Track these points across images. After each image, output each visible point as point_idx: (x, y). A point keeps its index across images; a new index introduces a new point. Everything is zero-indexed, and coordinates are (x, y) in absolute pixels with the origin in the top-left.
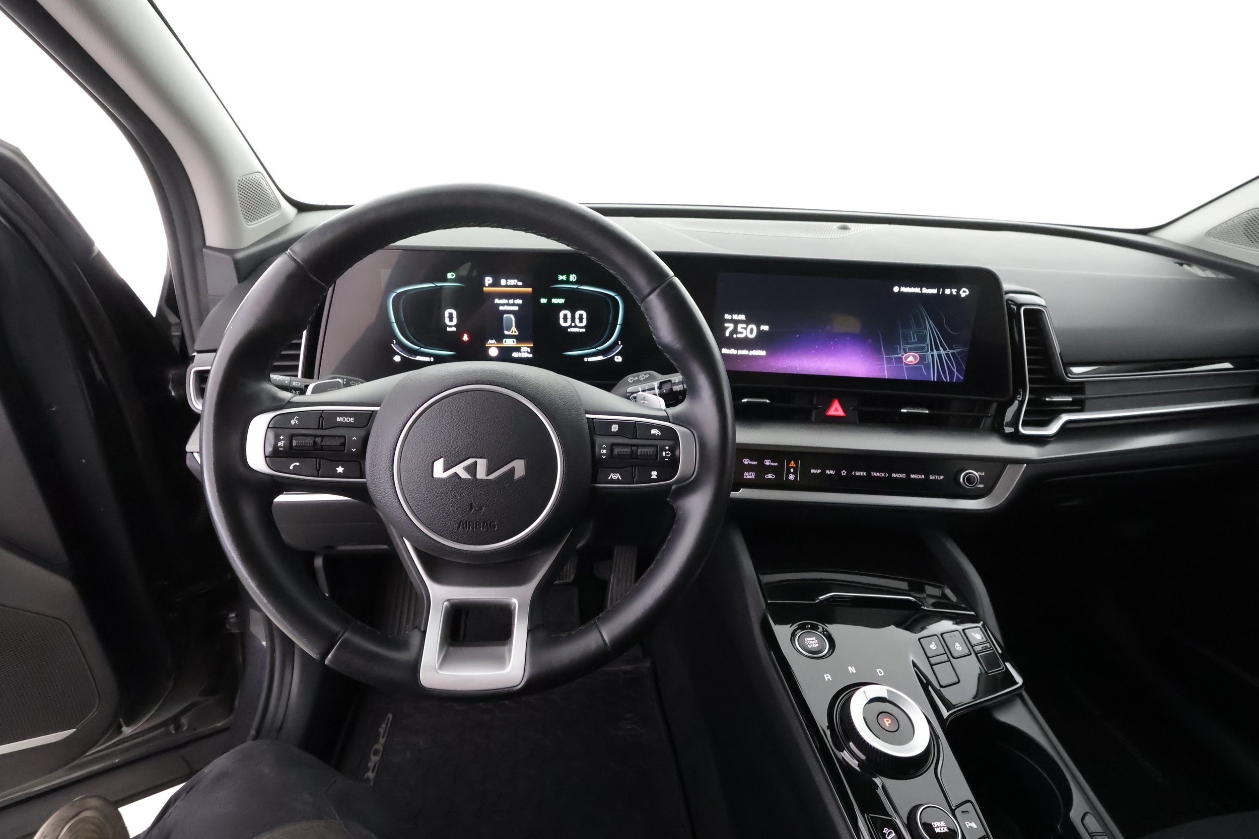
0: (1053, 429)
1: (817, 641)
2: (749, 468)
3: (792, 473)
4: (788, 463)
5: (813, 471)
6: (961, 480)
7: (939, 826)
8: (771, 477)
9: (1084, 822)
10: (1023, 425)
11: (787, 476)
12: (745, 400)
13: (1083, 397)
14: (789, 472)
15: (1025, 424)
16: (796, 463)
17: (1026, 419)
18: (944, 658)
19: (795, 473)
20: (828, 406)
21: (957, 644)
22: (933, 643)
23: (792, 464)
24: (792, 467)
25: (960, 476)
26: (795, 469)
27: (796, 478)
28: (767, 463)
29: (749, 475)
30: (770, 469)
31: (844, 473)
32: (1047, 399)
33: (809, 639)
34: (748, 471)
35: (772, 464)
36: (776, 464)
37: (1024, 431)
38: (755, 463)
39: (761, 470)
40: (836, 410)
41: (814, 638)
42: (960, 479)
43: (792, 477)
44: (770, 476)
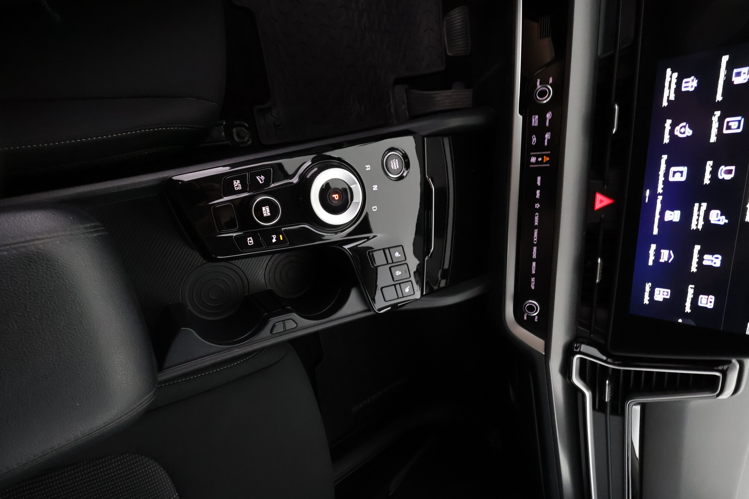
0: (577, 381)
1: (396, 168)
2: (542, 119)
3: (537, 160)
4: (547, 155)
5: (539, 178)
6: (530, 301)
7: (267, 211)
8: (533, 141)
9: (291, 320)
10: (581, 359)
11: (534, 156)
12: (617, 107)
13: (608, 412)
14: (537, 157)
15: (582, 361)
16: (547, 162)
17: (588, 363)
18: (390, 261)
19: (537, 162)
20: (605, 194)
21: (400, 273)
22: (400, 255)
23: (546, 159)
24: (543, 159)
25: (534, 301)
26: (542, 162)
27: (533, 164)
28: (547, 136)
29: (535, 121)
30: (541, 139)
31: (537, 206)
32: (607, 382)
33: (397, 163)
34: (539, 119)
35: (546, 141)
36: (546, 144)
37: (576, 359)
38: (547, 124)
39: (540, 131)
40: (601, 201)
41: (398, 167)
42: (532, 300)
43: (533, 160)
44: (534, 139)
